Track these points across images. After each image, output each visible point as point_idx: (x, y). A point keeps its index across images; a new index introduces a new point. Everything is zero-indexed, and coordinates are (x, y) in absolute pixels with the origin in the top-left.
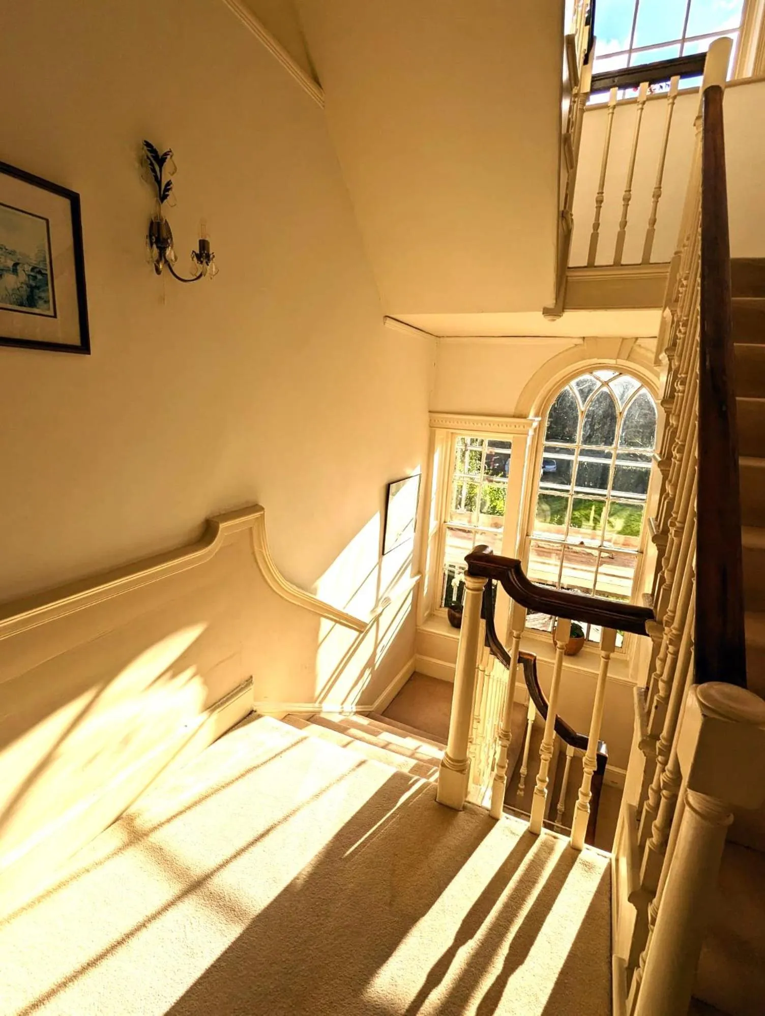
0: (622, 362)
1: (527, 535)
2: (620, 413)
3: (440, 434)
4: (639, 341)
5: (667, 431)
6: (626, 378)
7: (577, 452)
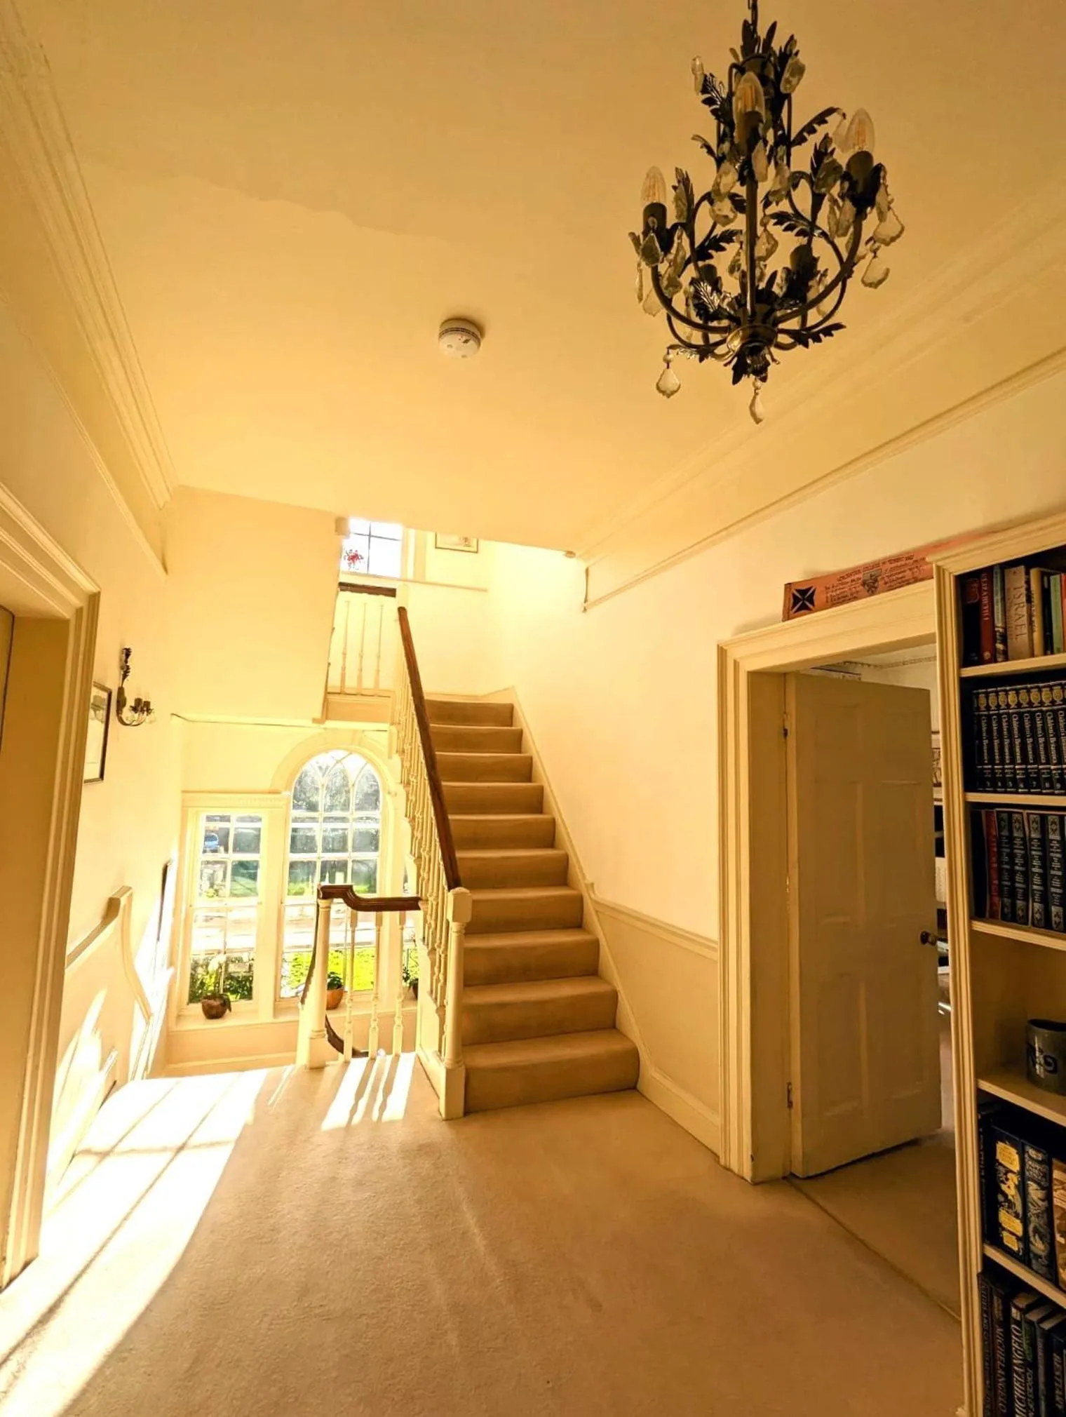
0: (354, 747)
1: (282, 903)
2: (353, 785)
3: (191, 812)
4: (366, 733)
5: (409, 803)
6: (355, 757)
7: (321, 820)
